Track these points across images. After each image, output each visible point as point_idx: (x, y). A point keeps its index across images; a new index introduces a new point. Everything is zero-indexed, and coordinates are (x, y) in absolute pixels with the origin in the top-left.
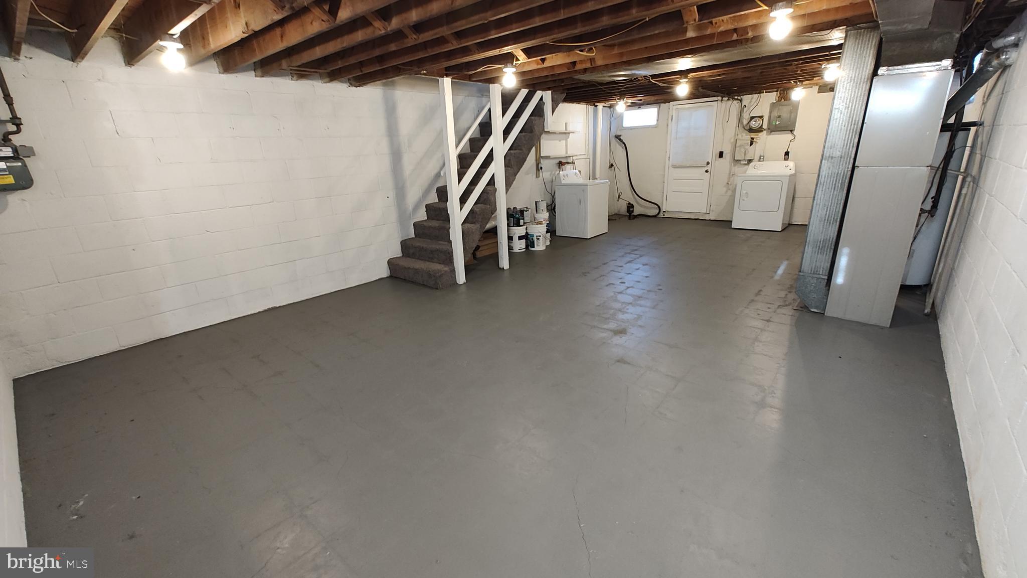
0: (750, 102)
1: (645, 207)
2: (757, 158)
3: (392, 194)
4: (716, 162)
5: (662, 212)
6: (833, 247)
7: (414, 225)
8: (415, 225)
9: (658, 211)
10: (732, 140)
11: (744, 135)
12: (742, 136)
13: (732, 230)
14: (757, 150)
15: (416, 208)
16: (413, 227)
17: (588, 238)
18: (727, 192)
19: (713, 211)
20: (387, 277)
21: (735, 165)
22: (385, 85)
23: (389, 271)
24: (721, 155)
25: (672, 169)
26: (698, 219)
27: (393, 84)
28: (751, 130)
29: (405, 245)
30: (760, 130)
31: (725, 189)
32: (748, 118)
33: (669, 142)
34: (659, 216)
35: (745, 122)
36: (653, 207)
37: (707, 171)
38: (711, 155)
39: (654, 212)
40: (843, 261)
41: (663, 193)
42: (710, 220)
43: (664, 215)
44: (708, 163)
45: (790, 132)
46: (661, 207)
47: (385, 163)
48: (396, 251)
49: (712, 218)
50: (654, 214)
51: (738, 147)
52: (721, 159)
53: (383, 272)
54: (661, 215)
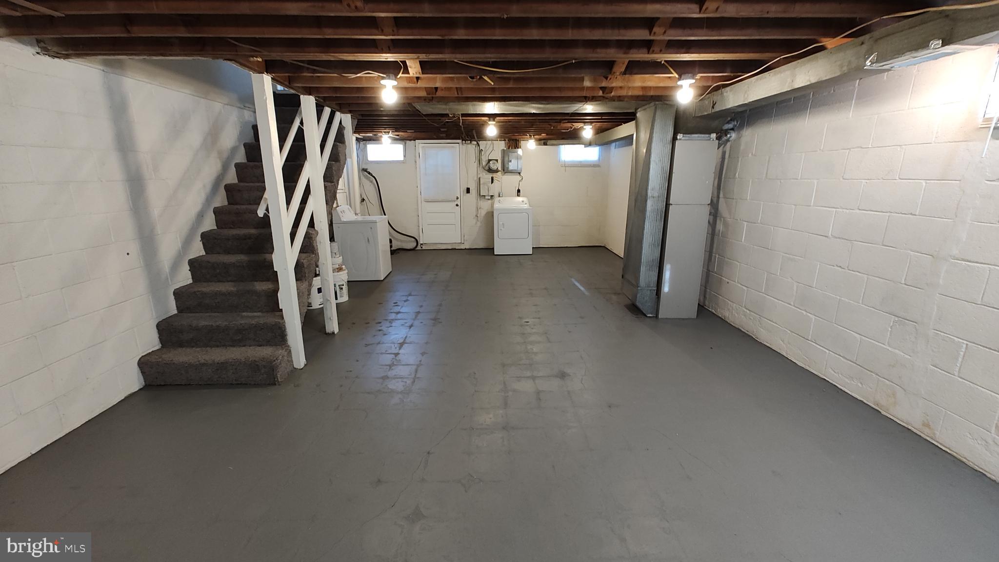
0: (486, 147)
1: (401, 241)
2: (496, 195)
3: (134, 248)
4: (464, 197)
5: (419, 245)
6: (658, 265)
7: (174, 293)
8: (177, 294)
9: (415, 244)
10: (476, 178)
11: (485, 174)
12: (483, 175)
13: (495, 256)
14: (495, 189)
15: (175, 267)
16: (173, 297)
17: (382, 279)
18: (476, 223)
19: (467, 240)
20: (140, 390)
21: (480, 200)
22: (106, 63)
23: (142, 378)
24: (468, 190)
25: (424, 203)
26: (455, 249)
27: (120, 66)
28: (490, 171)
29: (165, 329)
30: (497, 171)
31: (474, 221)
32: (486, 161)
33: (418, 178)
34: (417, 249)
35: (484, 164)
36: (410, 241)
37: (457, 205)
38: (459, 191)
39: (412, 245)
40: (667, 275)
41: (419, 226)
42: (465, 249)
43: (422, 248)
44: (457, 198)
45: (518, 174)
46: (418, 241)
47: (120, 195)
48: (150, 342)
49: (467, 247)
50: (412, 248)
51: (482, 184)
52: (468, 194)
53: (133, 382)
54: (419, 248)
